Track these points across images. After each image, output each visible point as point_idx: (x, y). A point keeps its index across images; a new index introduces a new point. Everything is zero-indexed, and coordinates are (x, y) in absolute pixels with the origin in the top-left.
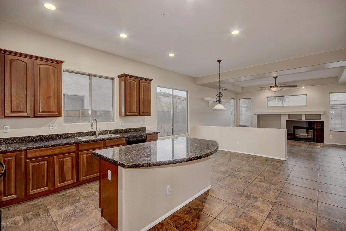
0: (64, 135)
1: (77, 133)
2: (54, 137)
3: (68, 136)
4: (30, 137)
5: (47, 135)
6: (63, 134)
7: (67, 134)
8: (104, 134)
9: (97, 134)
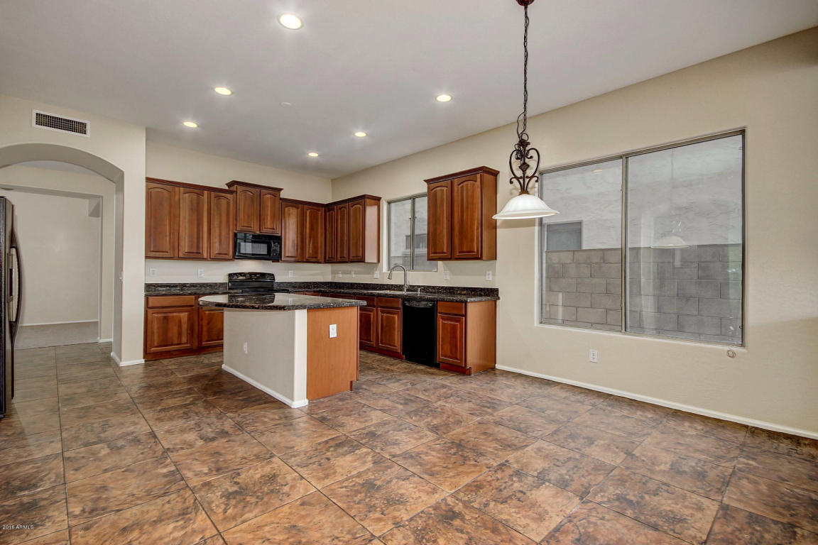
9: (405, 290)
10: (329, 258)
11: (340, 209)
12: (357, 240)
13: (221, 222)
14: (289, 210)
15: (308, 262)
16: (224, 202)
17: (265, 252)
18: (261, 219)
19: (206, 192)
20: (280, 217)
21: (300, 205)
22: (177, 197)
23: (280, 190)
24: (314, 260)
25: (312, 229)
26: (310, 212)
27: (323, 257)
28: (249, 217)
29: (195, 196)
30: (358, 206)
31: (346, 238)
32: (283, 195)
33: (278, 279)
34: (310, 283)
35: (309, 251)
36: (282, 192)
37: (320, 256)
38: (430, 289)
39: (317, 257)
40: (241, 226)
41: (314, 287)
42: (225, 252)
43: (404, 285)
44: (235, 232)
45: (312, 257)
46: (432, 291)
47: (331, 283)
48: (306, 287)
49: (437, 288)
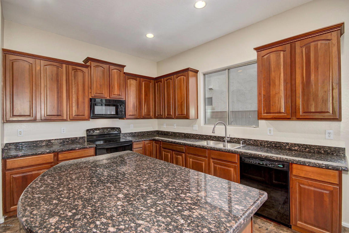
4: (183, 133)
5: (191, 134)
9: (226, 141)
10: (158, 115)
11: (166, 80)
12: (182, 102)
13: (78, 89)
14: (130, 81)
15: (144, 118)
16: (80, 74)
17: (113, 112)
18: (110, 87)
19: (64, 66)
20: (124, 86)
21: (138, 78)
22: (38, 68)
23: (124, 66)
24: (147, 117)
25: (146, 95)
26: (145, 84)
27: (154, 115)
28: (101, 86)
29: (55, 68)
30: (182, 77)
31: (171, 101)
32: (126, 70)
33: (123, 131)
34: (145, 132)
35: (144, 111)
36: (125, 68)
37: (152, 114)
38: (251, 142)
39: (150, 115)
40: (94, 93)
41: (148, 135)
42: (82, 114)
43: (225, 137)
44: (90, 97)
45: (147, 115)
46: (254, 143)
47: (158, 131)
48: (142, 135)
49: (260, 141)
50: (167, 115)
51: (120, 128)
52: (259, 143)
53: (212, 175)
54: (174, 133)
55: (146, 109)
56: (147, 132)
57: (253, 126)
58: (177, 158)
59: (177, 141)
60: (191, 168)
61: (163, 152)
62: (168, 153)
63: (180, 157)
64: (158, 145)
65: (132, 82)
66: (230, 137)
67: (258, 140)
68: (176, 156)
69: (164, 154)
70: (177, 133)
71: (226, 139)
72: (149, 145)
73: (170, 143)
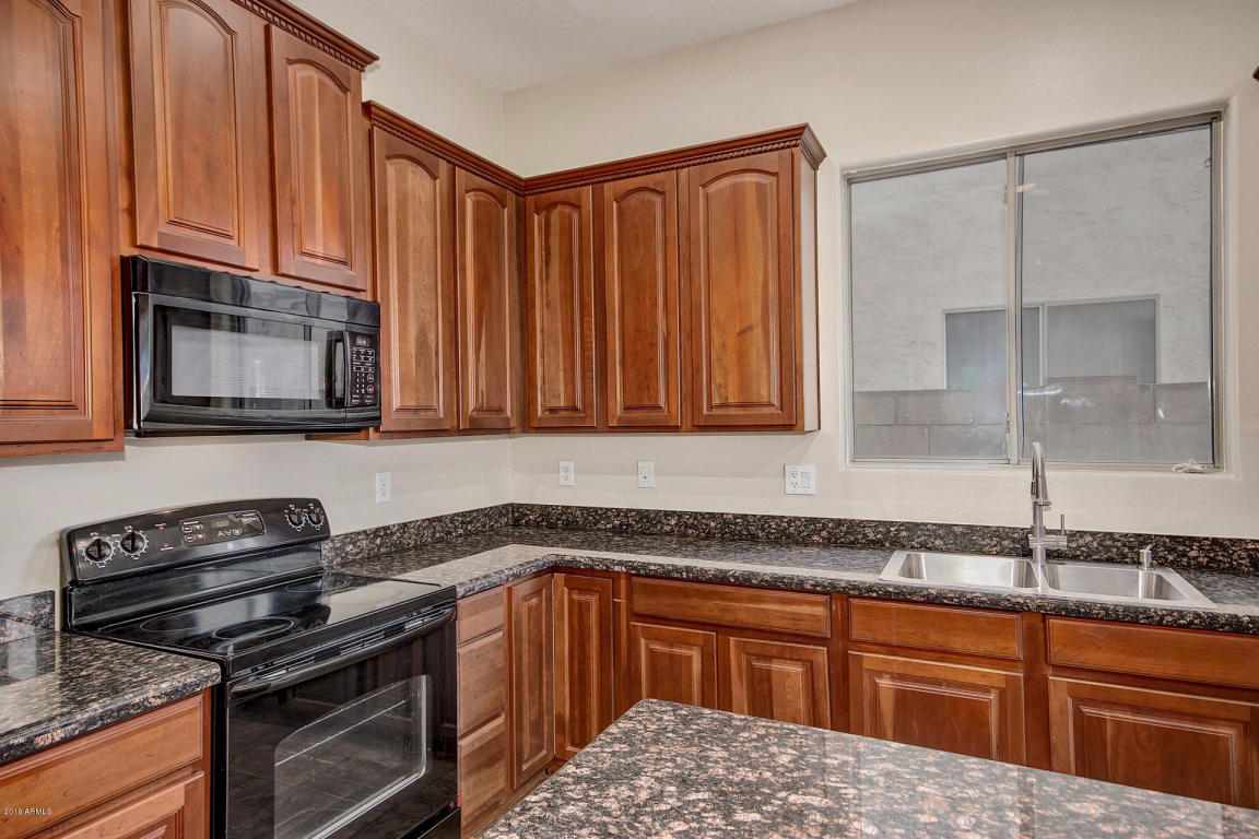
0: (844, 529)
1: (913, 527)
2: (800, 533)
3: (865, 536)
4: (712, 516)
5: (773, 517)
6: (839, 522)
7: (862, 524)
8: (1110, 561)
9: (1039, 554)
14: (400, 177)
20: (367, 200)
23: (364, 57)
24: (490, 421)
28: (210, 166)
33: (342, 520)
38: (1193, 554)
39: (501, 410)
40: (162, 220)
41: (467, 534)
42: (56, 394)
43: (1032, 531)
44: (128, 251)
45: (489, 410)
46: (1212, 560)
47: (514, 508)
48: (440, 540)
49: (1250, 546)
50: (627, 408)
51: (317, 503)
52: (1244, 554)
53: (1067, 772)
54: (643, 515)
55: (483, 371)
56: (463, 514)
57: (1188, 465)
58: (769, 678)
59: (709, 565)
60: (890, 732)
61: (643, 641)
62: (687, 644)
63: (796, 669)
64: (593, 600)
65: (410, 182)
66: (1068, 527)
67: (1233, 542)
68: (756, 664)
69: (652, 654)
70: (668, 514)
71: (1038, 545)
72: (534, 601)
73: (709, 582)
